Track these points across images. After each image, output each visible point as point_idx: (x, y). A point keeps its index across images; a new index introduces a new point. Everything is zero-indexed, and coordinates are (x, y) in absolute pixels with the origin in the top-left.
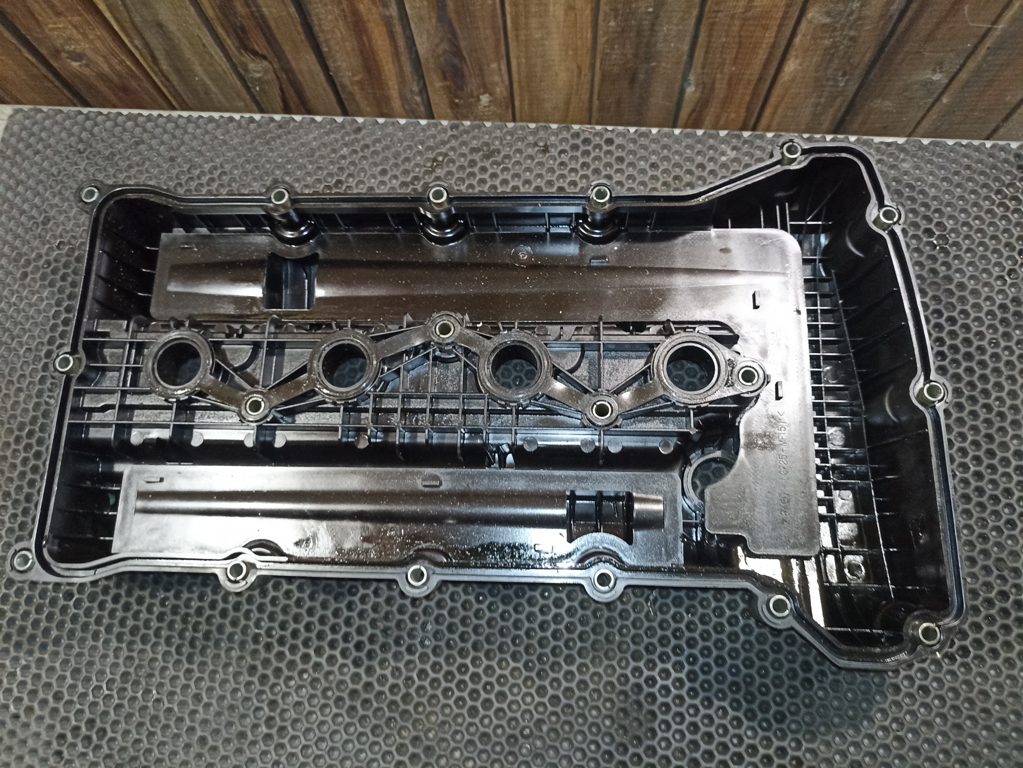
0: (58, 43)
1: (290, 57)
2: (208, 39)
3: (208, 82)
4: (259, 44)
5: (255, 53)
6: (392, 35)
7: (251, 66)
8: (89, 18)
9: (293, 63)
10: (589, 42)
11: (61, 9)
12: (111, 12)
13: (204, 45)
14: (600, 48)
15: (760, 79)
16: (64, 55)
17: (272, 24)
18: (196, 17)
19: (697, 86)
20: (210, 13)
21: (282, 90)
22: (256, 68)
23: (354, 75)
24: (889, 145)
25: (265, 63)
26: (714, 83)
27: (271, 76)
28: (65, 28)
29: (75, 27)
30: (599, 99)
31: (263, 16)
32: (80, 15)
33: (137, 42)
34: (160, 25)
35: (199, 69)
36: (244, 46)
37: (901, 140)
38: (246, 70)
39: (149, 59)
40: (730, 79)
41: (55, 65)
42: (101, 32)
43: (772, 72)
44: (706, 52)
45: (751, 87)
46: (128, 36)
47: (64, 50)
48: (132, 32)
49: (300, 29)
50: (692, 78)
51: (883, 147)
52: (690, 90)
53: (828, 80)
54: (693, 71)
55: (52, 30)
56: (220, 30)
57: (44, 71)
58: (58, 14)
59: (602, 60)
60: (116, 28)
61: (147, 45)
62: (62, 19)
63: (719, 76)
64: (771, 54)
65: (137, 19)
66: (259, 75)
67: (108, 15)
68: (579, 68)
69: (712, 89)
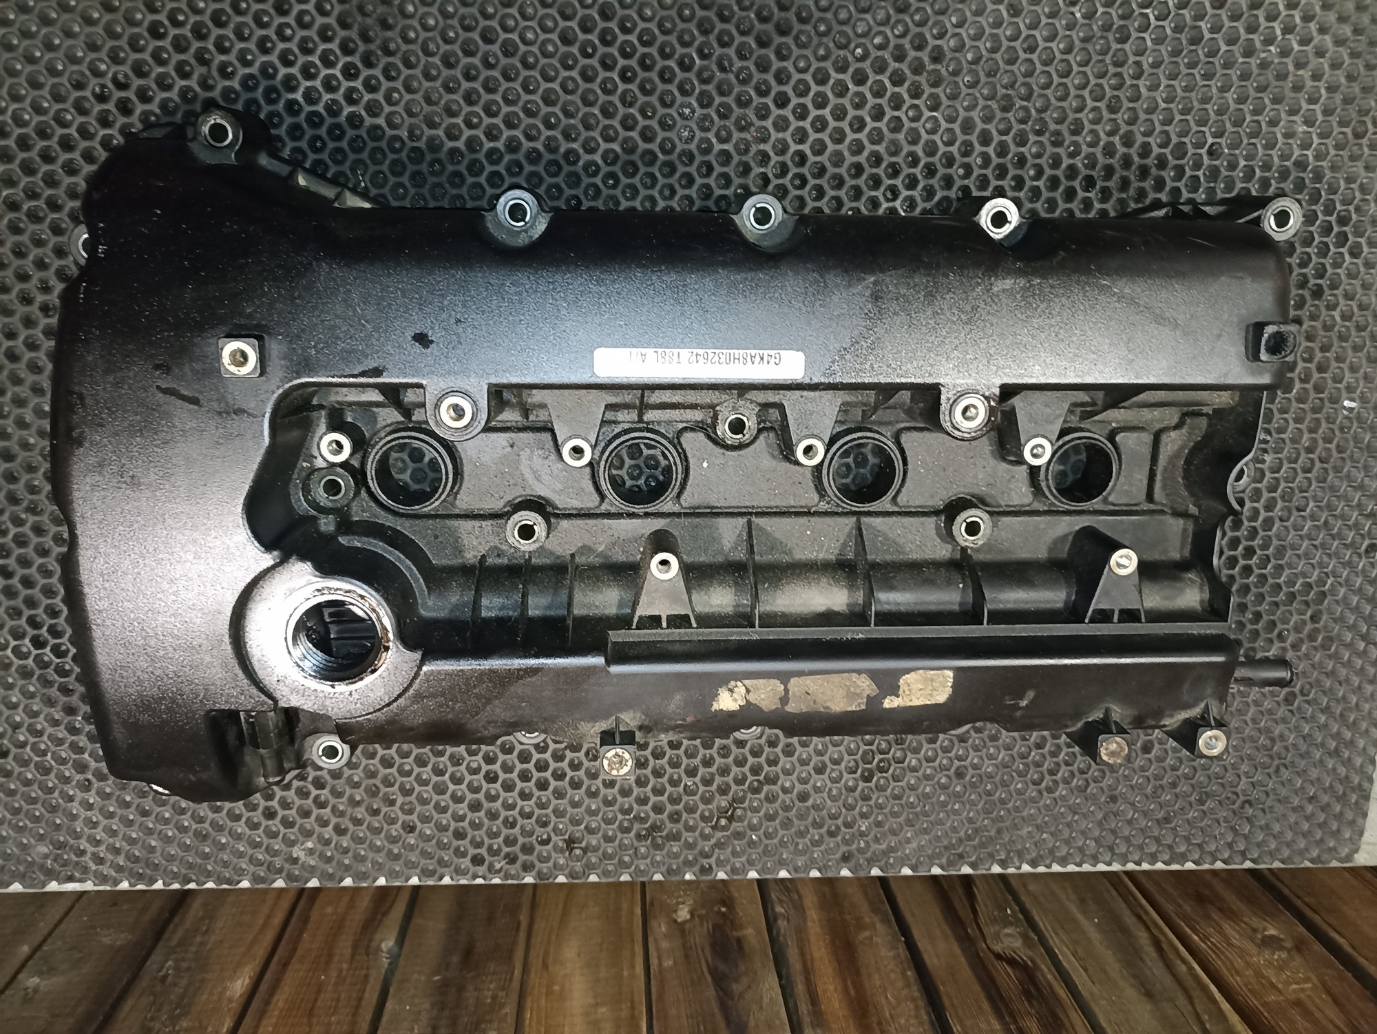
0: (1298, 961)
1: (963, 960)
2: (1080, 978)
3: (1080, 917)
4: (1006, 977)
5: (1012, 962)
6: (814, 999)
7: (1018, 943)
8: (1254, 1002)
9: (957, 951)
10: (528, 1003)
11: (1294, 1013)
12: (1220, 1010)
13: (1086, 970)
14: (514, 997)
15: (285, 965)
16: (1288, 945)
17: (986, 1006)
18: (1096, 1009)
19: (379, 949)
20: (1076, 1018)
21: (975, 912)
22: (1010, 941)
23: (871, 938)
24: (71, 879)
25: (997, 948)
26: (353, 955)
27: (989, 930)
28: (1287, 983)
29: (1273, 986)
30: (519, 923)
31: (1000, 1016)
32: (1265, 1004)
33: (1183, 968)
34: (1149, 995)
35: (1095, 935)
36: (1027, 972)
37: (53, 886)
38: (1025, 937)
39: (1165, 946)
40: (328, 963)
41: (1302, 929)
42: (1235, 981)
43: (268, 976)
44: (360, 999)
45: (299, 952)
46: (1196, 978)
47: (1289, 951)
48: (1190, 982)
49: (946, 1001)
50: (385, 962)
51: (77, 875)
52: (388, 944)
53: (189, 969)
54: (383, 971)
55: (1307, 980)
56: (1062, 992)
57: (1317, 919)
58: (1298, 1003)
59: (511, 979)
60: (1213, 988)
61: (1169, 966)
62: (1293, 997)
63: (345, 966)
64: (267, 1003)
65: (1182, 1001)
66: (1008, 931)
67: (1225, 1006)
68: (545, 966)
69: (355, 947)
